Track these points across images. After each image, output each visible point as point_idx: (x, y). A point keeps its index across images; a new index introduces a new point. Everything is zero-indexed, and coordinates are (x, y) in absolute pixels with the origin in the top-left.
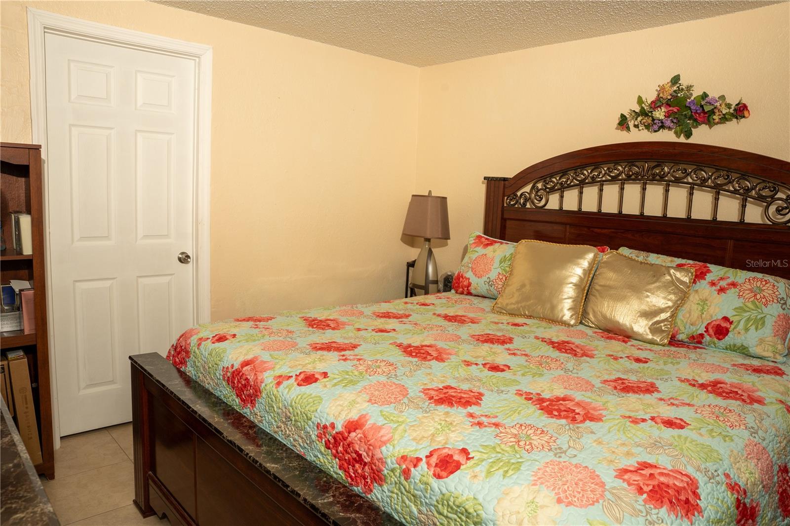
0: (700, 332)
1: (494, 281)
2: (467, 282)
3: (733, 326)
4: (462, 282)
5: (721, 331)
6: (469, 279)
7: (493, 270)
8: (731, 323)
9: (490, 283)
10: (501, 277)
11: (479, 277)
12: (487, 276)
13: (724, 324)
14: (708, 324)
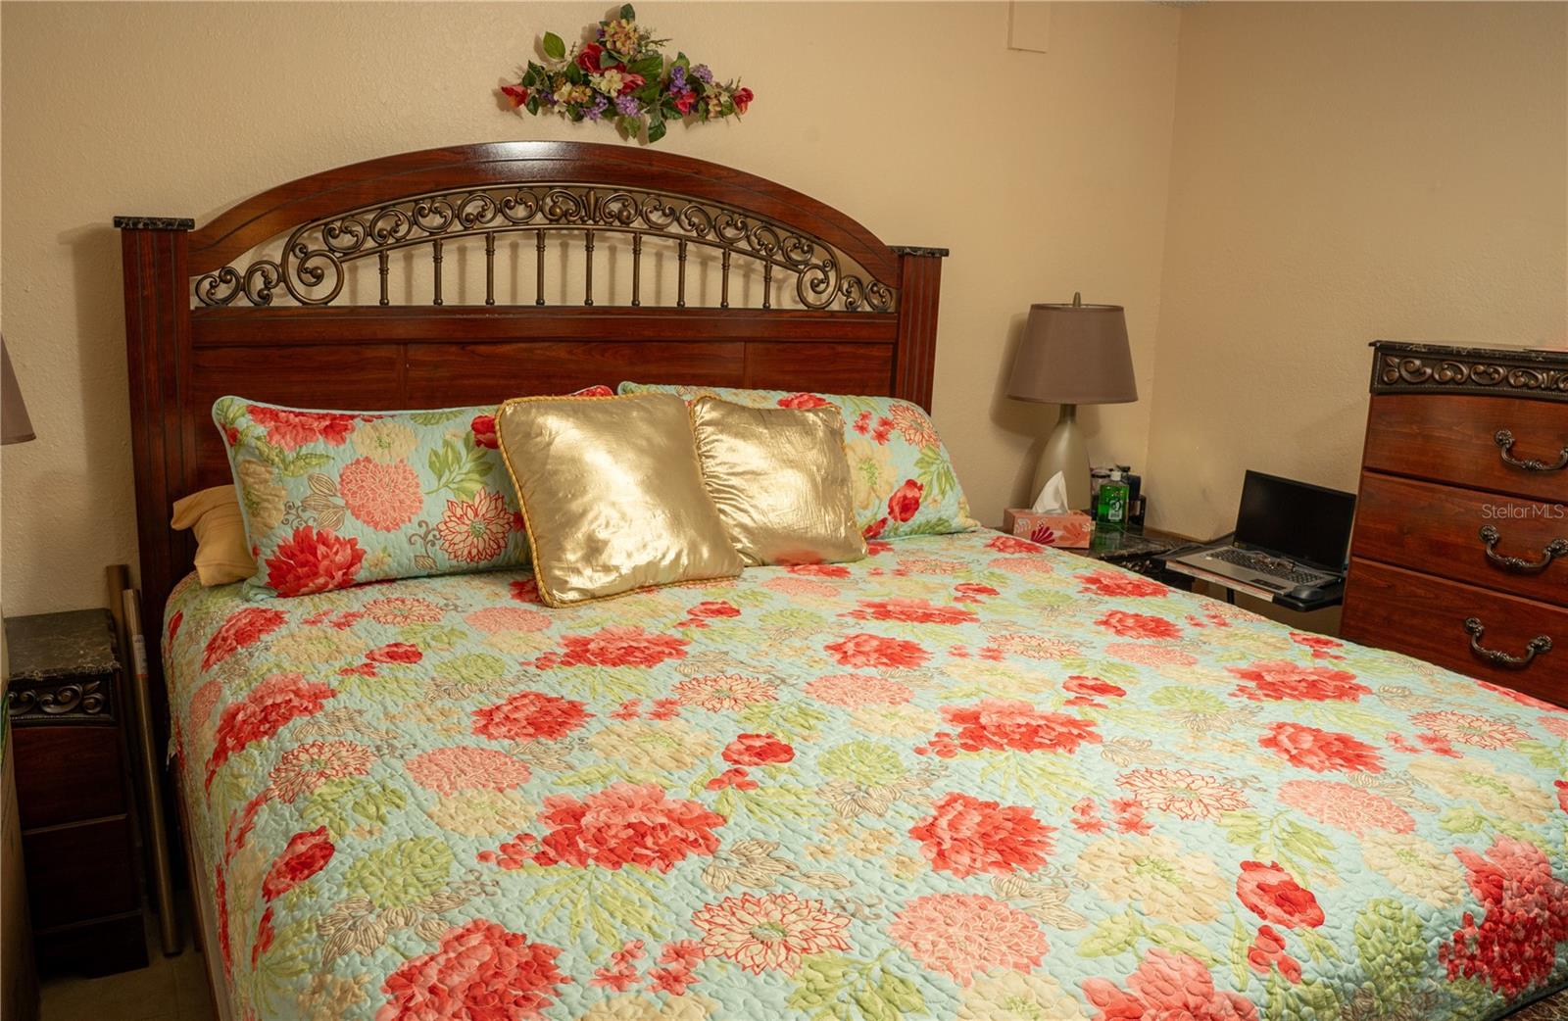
0: (880, 517)
1: (442, 527)
2: (349, 551)
3: (924, 493)
4: (325, 557)
5: (906, 507)
6: (352, 542)
7: (425, 498)
8: (921, 488)
9: (430, 537)
10: (459, 512)
11: (388, 530)
12: (415, 519)
13: (910, 494)
14: (891, 500)
